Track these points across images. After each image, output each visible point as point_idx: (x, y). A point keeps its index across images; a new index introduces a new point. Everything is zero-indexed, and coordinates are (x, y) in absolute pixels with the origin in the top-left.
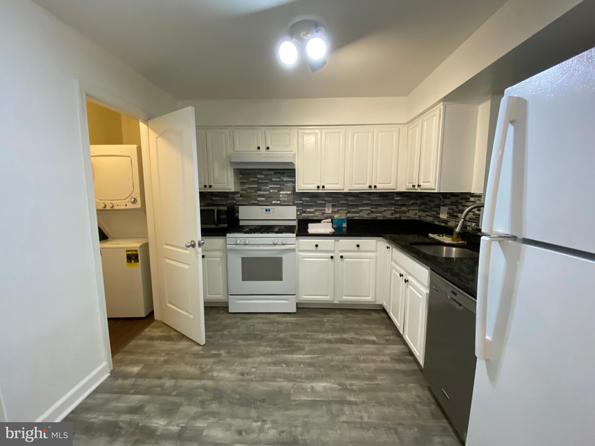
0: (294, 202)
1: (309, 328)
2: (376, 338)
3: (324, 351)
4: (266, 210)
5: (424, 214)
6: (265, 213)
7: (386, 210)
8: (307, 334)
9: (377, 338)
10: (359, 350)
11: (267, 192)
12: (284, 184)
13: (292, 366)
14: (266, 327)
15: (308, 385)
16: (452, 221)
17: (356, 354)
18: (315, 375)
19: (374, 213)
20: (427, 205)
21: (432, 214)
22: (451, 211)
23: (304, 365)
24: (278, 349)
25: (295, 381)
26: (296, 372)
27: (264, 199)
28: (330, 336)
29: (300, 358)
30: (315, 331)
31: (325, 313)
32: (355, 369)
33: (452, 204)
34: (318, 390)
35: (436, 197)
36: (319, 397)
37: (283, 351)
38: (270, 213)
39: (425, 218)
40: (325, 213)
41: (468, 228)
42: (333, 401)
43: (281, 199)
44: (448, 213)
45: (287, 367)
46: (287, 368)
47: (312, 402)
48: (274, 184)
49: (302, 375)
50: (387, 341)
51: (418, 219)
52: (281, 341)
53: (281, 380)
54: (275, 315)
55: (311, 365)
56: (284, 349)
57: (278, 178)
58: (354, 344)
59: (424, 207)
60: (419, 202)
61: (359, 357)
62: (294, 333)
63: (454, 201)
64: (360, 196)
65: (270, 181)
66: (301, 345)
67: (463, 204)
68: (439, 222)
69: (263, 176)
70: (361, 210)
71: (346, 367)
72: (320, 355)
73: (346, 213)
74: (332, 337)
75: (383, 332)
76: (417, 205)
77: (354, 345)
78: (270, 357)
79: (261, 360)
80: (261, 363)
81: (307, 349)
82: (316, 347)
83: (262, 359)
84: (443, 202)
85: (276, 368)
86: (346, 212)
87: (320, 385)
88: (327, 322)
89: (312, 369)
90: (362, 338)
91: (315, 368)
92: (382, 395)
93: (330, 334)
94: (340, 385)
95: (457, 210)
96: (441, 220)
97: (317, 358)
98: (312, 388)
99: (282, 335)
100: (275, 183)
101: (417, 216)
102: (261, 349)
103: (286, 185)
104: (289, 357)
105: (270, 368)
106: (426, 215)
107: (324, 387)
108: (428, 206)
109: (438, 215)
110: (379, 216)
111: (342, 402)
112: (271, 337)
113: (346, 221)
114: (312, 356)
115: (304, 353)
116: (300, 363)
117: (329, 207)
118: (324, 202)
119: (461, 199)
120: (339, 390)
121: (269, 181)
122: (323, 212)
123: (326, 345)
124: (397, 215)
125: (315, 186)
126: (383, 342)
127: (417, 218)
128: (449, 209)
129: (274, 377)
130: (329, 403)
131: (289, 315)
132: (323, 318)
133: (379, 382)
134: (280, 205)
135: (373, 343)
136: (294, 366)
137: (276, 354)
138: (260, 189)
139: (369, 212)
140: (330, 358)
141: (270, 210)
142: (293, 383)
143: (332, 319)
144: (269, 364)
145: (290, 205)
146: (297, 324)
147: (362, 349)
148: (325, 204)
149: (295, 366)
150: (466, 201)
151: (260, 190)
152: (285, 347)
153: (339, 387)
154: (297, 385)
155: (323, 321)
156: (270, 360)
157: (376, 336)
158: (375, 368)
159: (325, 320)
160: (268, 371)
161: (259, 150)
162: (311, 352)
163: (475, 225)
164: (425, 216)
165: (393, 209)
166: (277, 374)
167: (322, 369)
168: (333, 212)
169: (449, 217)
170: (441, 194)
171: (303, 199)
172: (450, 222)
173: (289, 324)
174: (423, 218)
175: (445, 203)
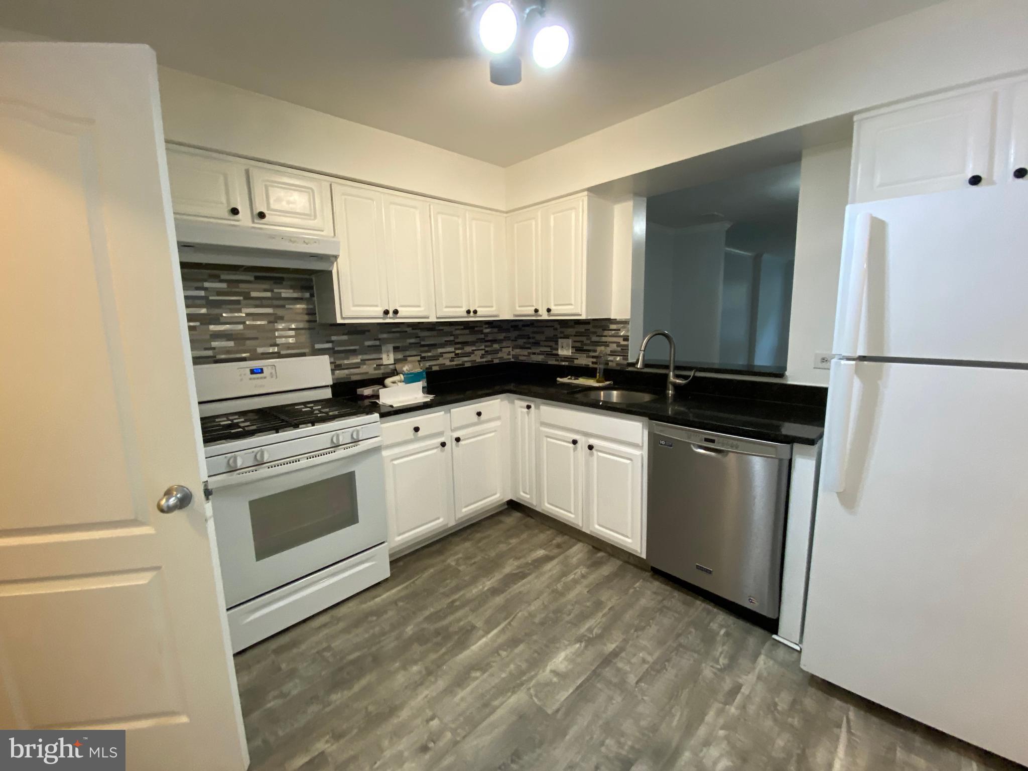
0: (313, 347)
1: (442, 590)
2: (544, 551)
3: (507, 610)
4: (253, 372)
5: (525, 352)
6: (251, 379)
7: (475, 350)
8: (450, 600)
9: (544, 549)
10: (545, 578)
11: (241, 327)
12: (283, 306)
13: (489, 665)
14: (360, 635)
15: (545, 674)
16: (580, 357)
17: (548, 587)
18: (536, 651)
19: (459, 357)
20: (529, 338)
21: (540, 351)
22: (578, 345)
23: (505, 650)
24: (433, 656)
25: (522, 684)
26: (508, 670)
27: (231, 344)
28: (488, 584)
29: (486, 644)
30: (458, 589)
31: (440, 552)
32: (569, 607)
33: (578, 334)
34: (564, 670)
35: (547, 327)
36: (579, 677)
37: (444, 654)
38: (265, 378)
39: (528, 357)
40: (382, 365)
41: (610, 364)
42: (596, 668)
43: (279, 341)
44: (572, 347)
45: (484, 673)
46: (486, 675)
47: (579, 691)
48: (257, 306)
49: (520, 666)
50: (558, 546)
51: (512, 360)
52: (420, 638)
53: (500, 700)
54: (351, 604)
55: (514, 642)
56: (444, 650)
57: (266, 290)
58: (529, 574)
59: (524, 343)
60: (514, 334)
61: (555, 587)
62: (427, 613)
63: (583, 330)
64: (437, 328)
65: (245, 298)
66: (462, 623)
67: (598, 334)
68: (556, 360)
69: (224, 285)
70: (441, 353)
71: (558, 611)
72: (508, 618)
73: (419, 361)
74: (493, 580)
75: (543, 537)
76: (510, 340)
77: (533, 575)
78: (436, 680)
79: (426, 697)
80: (432, 702)
81: (479, 624)
82: (488, 610)
83: (425, 693)
84: (562, 332)
85: (469, 689)
86: (419, 358)
87: (560, 661)
88: (458, 564)
89: (521, 647)
90: (529, 559)
91: (524, 643)
92: (629, 616)
93: (484, 580)
94: (579, 640)
95: (589, 342)
96: (562, 358)
97: (508, 626)
98: (555, 672)
99: (409, 630)
100: (260, 302)
101: (511, 357)
102: (401, 679)
103: (291, 306)
104: (465, 656)
105: (459, 697)
106: (529, 353)
107: (565, 659)
108: (531, 341)
109: (554, 352)
110: (467, 361)
111: (608, 660)
112: (393, 645)
113: (425, 376)
114: (499, 628)
115: (481, 632)
116: (496, 652)
117: (388, 352)
118: (377, 343)
119: (595, 327)
120: (586, 647)
121: (241, 298)
122: (378, 362)
123: (499, 600)
124: (489, 358)
125: (379, 311)
126: (556, 551)
127: (510, 359)
128: (575, 341)
129: (486, 706)
130: (595, 674)
131: (379, 590)
132: (444, 561)
133: (610, 605)
134: (278, 355)
135: (548, 559)
136: (494, 664)
137: (439, 667)
138: (219, 319)
139: (453, 355)
140: (526, 614)
141: (262, 369)
142: (524, 688)
143: (460, 555)
144: (449, 691)
145: (303, 355)
146: (412, 596)
147: (547, 576)
148: (380, 346)
149: (494, 662)
150: (604, 330)
151: (217, 320)
152: (439, 645)
153: (583, 644)
154: (532, 687)
155: (449, 566)
156: (441, 684)
157: (540, 548)
158: (587, 590)
159: (451, 561)
160: (463, 705)
161: (236, 217)
162: (490, 624)
163: (620, 359)
164: (527, 354)
165: (483, 347)
166: (482, 695)
167: (535, 637)
168: (397, 361)
169: (575, 353)
170: (556, 323)
171: (334, 338)
172: (577, 359)
173: (400, 604)
174: (521, 358)
175: (565, 333)
